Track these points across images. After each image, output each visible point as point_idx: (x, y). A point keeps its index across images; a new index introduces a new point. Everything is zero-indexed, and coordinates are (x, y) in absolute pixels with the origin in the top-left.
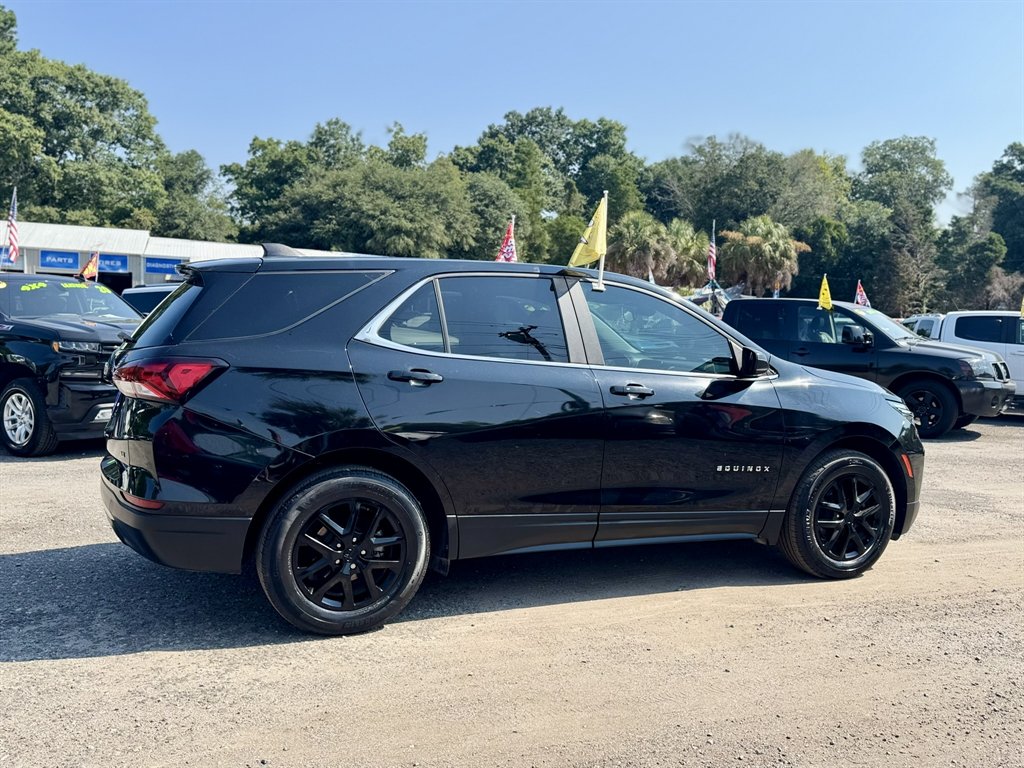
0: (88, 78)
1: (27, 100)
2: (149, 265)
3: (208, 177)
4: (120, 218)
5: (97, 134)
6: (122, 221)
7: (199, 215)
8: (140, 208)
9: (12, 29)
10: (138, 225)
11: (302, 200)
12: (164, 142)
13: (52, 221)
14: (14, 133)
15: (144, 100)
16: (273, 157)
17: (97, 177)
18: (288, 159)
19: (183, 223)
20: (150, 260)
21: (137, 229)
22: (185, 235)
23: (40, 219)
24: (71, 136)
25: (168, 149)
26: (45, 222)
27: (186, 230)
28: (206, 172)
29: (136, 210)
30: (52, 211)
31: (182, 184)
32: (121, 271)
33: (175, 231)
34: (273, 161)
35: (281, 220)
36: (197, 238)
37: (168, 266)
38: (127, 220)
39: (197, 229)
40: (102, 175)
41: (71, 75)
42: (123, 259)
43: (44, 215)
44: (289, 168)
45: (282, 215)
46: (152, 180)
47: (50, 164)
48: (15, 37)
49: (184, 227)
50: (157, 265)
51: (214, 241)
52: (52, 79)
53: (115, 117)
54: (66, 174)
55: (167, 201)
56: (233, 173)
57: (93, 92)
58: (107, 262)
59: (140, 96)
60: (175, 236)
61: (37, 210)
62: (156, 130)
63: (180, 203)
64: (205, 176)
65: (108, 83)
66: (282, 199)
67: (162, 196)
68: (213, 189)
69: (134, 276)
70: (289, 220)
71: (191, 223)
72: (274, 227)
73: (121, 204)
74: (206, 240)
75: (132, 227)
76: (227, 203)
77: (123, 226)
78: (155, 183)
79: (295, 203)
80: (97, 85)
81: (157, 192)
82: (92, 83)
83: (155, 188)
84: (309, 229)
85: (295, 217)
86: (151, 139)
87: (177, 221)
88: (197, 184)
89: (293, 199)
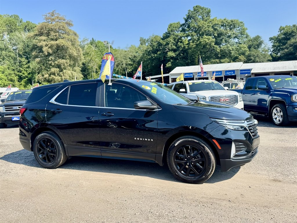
0: (227, 21)
1: (211, 32)
2: (241, 72)
3: (262, 43)
4: (235, 59)
5: (229, 37)
6: (236, 60)
7: (258, 55)
8: (240, 56)
9: (210, 13)
10: (240, 61)
11: (294, 44)
12: (249, 35)
13: (218, 63)
14: (208, 41)
15: (243, 24)
16: (285, 32)
17: (229, 49)
18: (290, 31)
19: (253, 58)
20: (241, 70)
21: (240, 62)
22: (254, 62)
23: (215, 63)
24: (222, 39)
25: (250, 36)
26: (216, 64)
27: (254, 60)
28: (261, 41)
29: (240, 57)
30: (217, 60)
31: (254, 46)
32: (233, 75)
33: (251, 61)
34: (284, 33)
35: (285, 52)
36: (257, 62)
37: (246, 72)
38: (237, 60)
39: (257, 59)
40: (230, 48)
41: (222, 22)
42: (234, 71)
43: (216, 62)
44: (290, 34)
45: (286, 50)
46: (245, 47)
47: (217, 48)
48: (210, 15)
49: (253, 59)
50: (243, 72)
51: (263, 62)
52: (217, 24)
53: (235, 31)
54: (221, 50)
55: (249, 52)
56: (273, 39)
57: (228, 25)
58: (229, 73)
59: (242, 23)
60: (251, 62)
61: (213, 61)
62: (247, 32)
63: (252, 52)
64: (261, 43)
65: (232, 21)
66: (287, 45)
67: (247, 51)
68: (264, 46)
69: (237, 76)
70: (288, 52)
71: (255, 58)
72: (283, 55)
73: (236, 55)
74: (260, 62)
75: (238, 61)
76: (269, 49)
77: (236, 62)
78: (245, 48)
79: (291, 46)
80: (229, 23)
81: (246, 50)
82: (228, 23)
83: (245, 49)
84: (295, 54)
85: (290, 50)
86: (245, 35)
87: (251, 58)
88: (259, 45)
89: (291, 44)
